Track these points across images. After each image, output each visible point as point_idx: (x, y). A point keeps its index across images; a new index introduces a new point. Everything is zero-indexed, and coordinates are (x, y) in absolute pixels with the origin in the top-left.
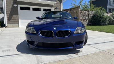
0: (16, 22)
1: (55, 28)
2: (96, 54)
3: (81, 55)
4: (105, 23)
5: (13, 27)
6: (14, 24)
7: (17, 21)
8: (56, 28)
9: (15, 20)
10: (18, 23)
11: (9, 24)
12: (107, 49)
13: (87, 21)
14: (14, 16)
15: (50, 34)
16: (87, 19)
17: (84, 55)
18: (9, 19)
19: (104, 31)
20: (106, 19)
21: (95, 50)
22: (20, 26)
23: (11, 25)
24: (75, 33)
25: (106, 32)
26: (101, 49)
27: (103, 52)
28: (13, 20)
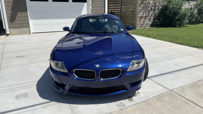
0: (24, 25)
1: (98, 66)
2: (160, 98)
3: (137, 102)
4: (182, 22)
5: (20, 33)
6: (22, 27)
7: (26, 22)
8: (100, 65)
9: (22, 22)
10: (29, 27)
11: (13, 29)
12: (178, 86)
13: (152, 18)
14: (19, 14)
15: (91, 75)
16: (151, 16)
17: (143, 100)
18: (12, 19)
19: (179, 41)
20: (185, 15)
21: (159, 90)
22: (31, 32)
23: (17, 30)
24: (128, 70)
25: (182, 44)
26: (169, 88)
27: (171, 93)
28: (19, 22)
